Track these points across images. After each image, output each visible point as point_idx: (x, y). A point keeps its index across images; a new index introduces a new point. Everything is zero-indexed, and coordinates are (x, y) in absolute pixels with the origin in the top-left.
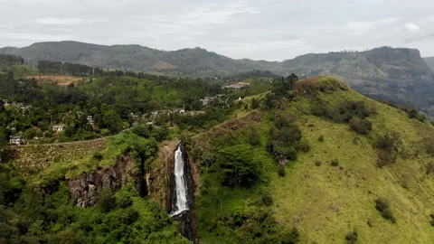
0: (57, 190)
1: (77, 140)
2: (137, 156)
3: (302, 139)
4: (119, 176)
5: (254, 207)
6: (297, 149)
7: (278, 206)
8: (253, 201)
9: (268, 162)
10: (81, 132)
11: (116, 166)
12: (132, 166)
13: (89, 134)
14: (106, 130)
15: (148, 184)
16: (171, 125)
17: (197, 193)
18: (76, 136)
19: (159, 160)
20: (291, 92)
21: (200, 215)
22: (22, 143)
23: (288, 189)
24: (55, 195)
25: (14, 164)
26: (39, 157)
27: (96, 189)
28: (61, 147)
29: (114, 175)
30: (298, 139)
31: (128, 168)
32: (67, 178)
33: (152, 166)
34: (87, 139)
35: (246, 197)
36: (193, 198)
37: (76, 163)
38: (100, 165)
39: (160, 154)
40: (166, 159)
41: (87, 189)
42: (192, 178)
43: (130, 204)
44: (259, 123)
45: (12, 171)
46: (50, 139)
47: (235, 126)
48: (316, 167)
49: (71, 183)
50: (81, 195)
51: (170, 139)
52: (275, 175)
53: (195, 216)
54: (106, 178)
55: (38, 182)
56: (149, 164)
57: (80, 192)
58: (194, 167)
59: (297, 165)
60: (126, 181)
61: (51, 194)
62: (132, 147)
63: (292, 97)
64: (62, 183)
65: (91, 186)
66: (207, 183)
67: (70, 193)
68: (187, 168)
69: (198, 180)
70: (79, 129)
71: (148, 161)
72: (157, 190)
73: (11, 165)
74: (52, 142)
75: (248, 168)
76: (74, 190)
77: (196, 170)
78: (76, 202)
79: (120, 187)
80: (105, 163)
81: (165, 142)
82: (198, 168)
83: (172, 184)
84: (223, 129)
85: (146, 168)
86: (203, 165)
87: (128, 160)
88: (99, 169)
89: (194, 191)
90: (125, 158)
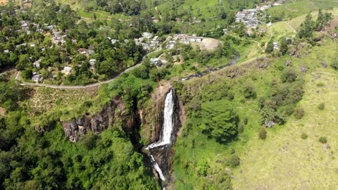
0: (54, 128)
1: (76, 85)
2: (129, 100)
3: (302, 102)
4: (106, 119)
5: (220, 165)
6: (289, 114)
7: (241, 172)
8: (222, 159)
9: (255, 119)
10: (81, 78)
11: (104, 112)
12: (123, 108)
13: (87, 80)
14: (104, 76)
15: (141, 117)
16: (179, 60)
17: (179, 134)
18: (76, 82)
19: (151, 100)
20: (317, 34)
21: (177, 153)
22: (40, 82)
23: (261, 155)
24: (53, 133)
25: (27, 103)
26: (46, 98)
27: (85, 129)
28: (64, 91)
29: (101, 119)
30: (297, 101)
31: (118, 111)
32: (61, 120)
33: (144, 105)
34: (85, 84)
35: (218, 151)
36: (176, 136)
37: (70, 108)
38: (89, 111)
39: (153, 95)
40: (157, 101)
41: (77, 129)
42: (178, 118)
43: (110, 145)
44: (263, 71)
45: (23, 112)
46: (57, 82)
47: (232, 74)
48: (301, 139)
49: (64, 125)
50: (71, 134)
51: (168, 80)
52: (255, 135)
53: (173, 153)
54: (93, 121)
55: (38, 124)
56: (142, 103)
57: (71, 132)
58: (183, 108)
59: (282, 130)
60: (113, 122)
61: (49, 131)
62: (125, 91)
63: (317, 40)
64: (58, 123)
65: (80, 127)
66: (190, 126)
67: (64, 132)
68: (176, 109)
69: (185, 120)
70: (79, 76)
71: (140, 101)
72: (148, 124)
73: (24, 105)
74: (59, 84)
75: (221, 131)
76: (66, 130)
77: (183, 112)
78: (68, 139)
79: (106, 127)
80: (93, 111)
81: (163, 81)
82: (186, 111)
83: (161, 121)
84: (219, 77)
85: (138, 106)
86: (192, 109)
87: (119, 103)
88: (88, 114)
89: (178, 130)
90: (116, 102)
